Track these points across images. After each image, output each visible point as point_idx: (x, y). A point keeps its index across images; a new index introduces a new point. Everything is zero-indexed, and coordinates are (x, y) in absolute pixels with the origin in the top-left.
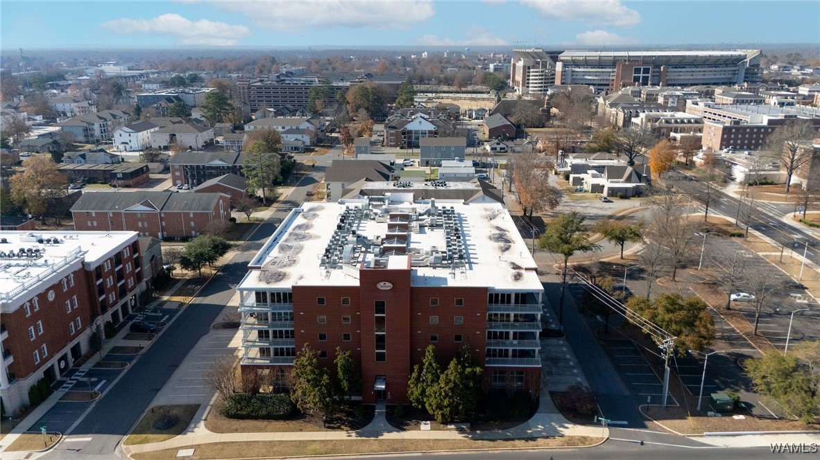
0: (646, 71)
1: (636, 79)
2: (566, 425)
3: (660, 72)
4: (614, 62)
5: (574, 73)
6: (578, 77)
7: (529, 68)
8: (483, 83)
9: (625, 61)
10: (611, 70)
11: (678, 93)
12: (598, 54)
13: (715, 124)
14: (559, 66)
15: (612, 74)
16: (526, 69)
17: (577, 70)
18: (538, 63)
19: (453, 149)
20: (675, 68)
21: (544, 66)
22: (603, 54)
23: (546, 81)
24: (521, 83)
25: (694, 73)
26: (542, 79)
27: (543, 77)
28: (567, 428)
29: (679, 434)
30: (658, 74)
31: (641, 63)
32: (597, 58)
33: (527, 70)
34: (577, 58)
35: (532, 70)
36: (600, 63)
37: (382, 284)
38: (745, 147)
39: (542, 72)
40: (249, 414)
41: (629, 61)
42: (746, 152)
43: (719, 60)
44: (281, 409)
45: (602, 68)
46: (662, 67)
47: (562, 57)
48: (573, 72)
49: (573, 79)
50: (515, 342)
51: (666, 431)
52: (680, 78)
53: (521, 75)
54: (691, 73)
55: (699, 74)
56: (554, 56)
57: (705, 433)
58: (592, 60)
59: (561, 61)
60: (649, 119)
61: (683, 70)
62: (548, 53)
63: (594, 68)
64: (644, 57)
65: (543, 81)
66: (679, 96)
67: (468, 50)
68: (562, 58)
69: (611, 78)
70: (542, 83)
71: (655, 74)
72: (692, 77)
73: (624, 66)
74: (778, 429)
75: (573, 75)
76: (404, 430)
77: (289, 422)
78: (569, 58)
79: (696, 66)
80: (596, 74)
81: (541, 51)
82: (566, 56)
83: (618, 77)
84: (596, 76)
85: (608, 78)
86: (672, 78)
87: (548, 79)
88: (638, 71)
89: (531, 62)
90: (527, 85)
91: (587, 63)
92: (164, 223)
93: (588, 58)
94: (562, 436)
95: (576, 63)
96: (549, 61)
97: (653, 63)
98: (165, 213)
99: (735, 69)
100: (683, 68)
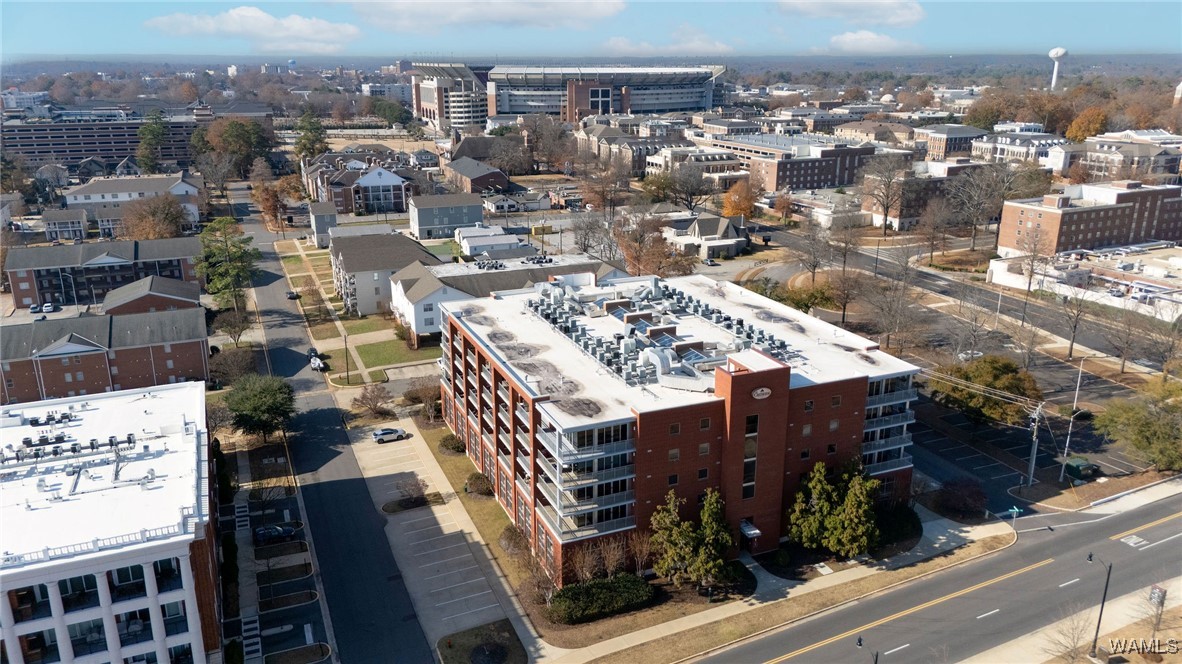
0: (605, 94)
1: (595, 105)
2: (965, 529)
3: (620, 95)
4: (563, 83)
5: (512, 98)
6: (518, 103)
7: (446, 90)
8: (372, 113)
9: (577, 80)
10: (560, 93)
11: (664, 123)
12: (540, 70)
13: (767, 160)
14: (491, 89)
15: (562, 98)
16: (443, 92)
17: (516, 93)
18: (459, 84)
19: (465, 211)
20: (638, 89)
21: (468, 88)
22: (548, 70)
23: (475, 109)
24: (437, 112)
25: (659, 96)
26: (468, 107)
27: (470, 104)
28: (968, 532)
29: (1071, 510)
30: (619, 98)
31: (597, 83)
32: (542, 77)
33: (444, 94)
34: (515, 77)
35: (451, 94)
36: (545, 84)
37: (759, 391)
38: (801, 186)
39: (466, 96)
40: (600, 612)
41: (583, 80)
42: (809, 192)
43: (673, 79)
44: (642, 592)
45: (548, 90)
46: (623, 89)
47: (493, 73)
48: (510, 95)
49: (511, 106)
50: (883, 441)
51: (1058, 511)
52: (645, 102)
53: (436, 101)
54: (656, 96)
55: (666, 97)
56: (482, 74)
57: (1091, 504)
58: (534, 79)
59: (493, 80)
60: (676, 157)
61: (647, 92)
62: (471, 68)
63: (538, 90)
64: (601, 75)
65: (470, 109)
66: (667, 126)
67: (294, 63)
68: (493, 77)
69: (562, 104)
70: (469, 112)
71: (616, 97)
72: (657, 102)
73: (577, 87)
74: (1143, 483)
75: (510, 101)
76: (806, 580)
77: (658, 608)
78: (504, 77)
79: (661, 87)
80: (541, 98)
81: (463, 66)
82: (498, 72)
83: (571, 103)
84: (542, 101)
85: (558, 104)
86: (636, 102)
87: (477, 106)
88: (595, 94)
89: (448, 81)
90: (446, 115)
91: (527, 83)
92: (115, 370)
93: (529, 77)
94: (972, 542)
95: (512, 83)
96: (475, 81)
97: (611, 83)
98: (116, 352)
99: (701, 90)
100: (646, 89)
